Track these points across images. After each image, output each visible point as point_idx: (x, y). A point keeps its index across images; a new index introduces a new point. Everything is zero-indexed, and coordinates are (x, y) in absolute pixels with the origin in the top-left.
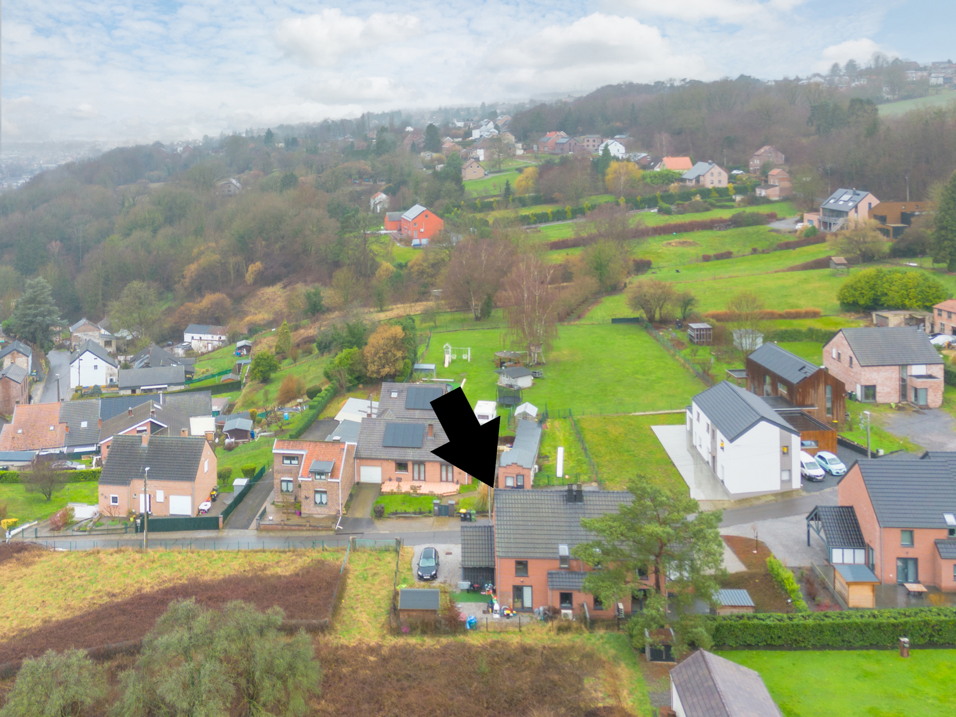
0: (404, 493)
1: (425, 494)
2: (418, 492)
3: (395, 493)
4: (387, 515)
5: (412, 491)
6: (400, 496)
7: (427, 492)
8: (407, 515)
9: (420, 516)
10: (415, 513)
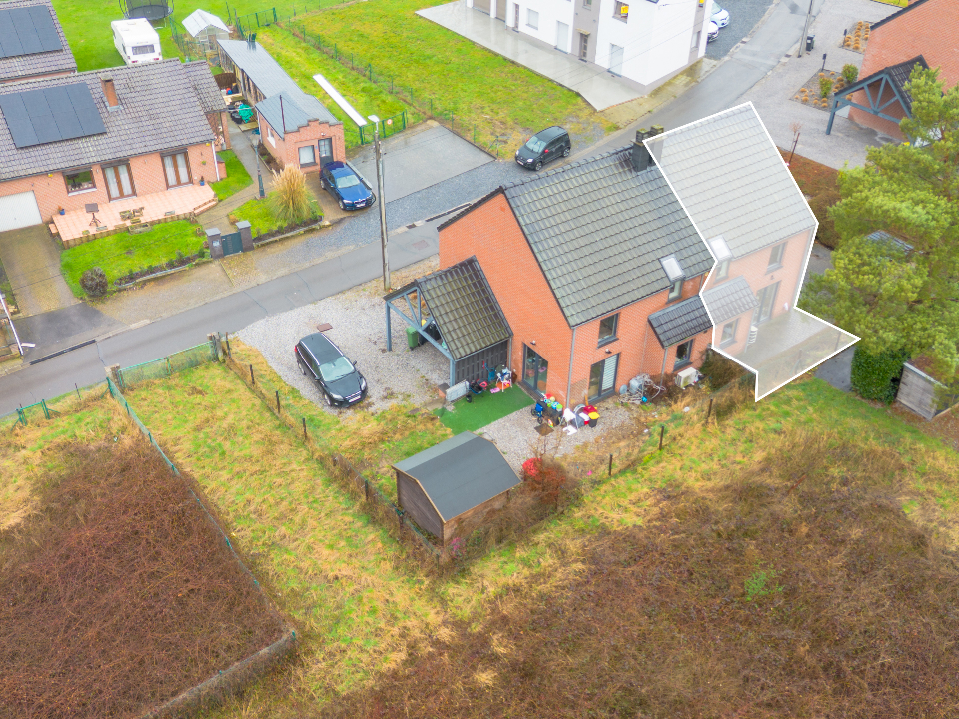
0: (115, 232)
1: (159, 221)
2: (143, 220)
3: (95, 237)
4: (115, 288)
5: (128, 223)
6: (110, 240)
7: (162, 217)
8: (159, 274)
9: (186, 267)
10: (171, 265)
